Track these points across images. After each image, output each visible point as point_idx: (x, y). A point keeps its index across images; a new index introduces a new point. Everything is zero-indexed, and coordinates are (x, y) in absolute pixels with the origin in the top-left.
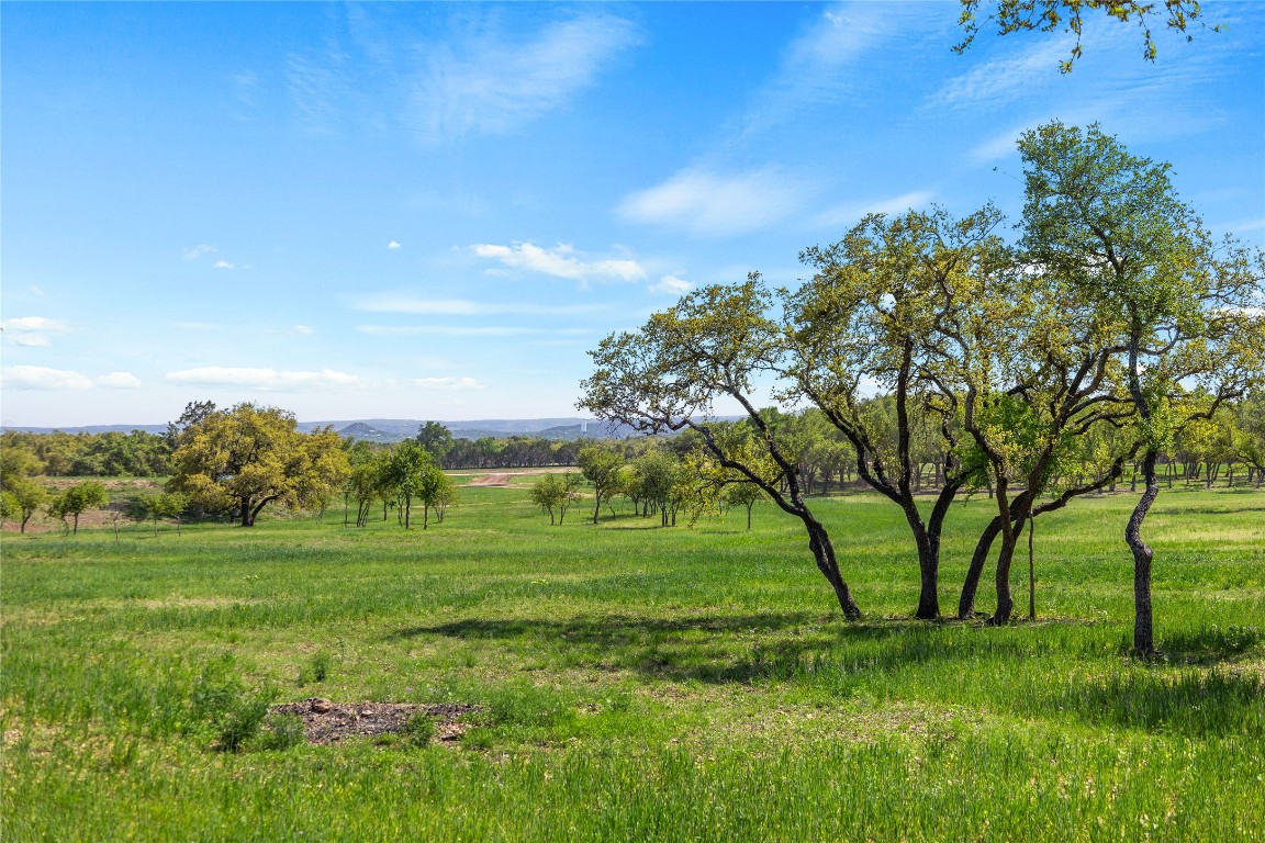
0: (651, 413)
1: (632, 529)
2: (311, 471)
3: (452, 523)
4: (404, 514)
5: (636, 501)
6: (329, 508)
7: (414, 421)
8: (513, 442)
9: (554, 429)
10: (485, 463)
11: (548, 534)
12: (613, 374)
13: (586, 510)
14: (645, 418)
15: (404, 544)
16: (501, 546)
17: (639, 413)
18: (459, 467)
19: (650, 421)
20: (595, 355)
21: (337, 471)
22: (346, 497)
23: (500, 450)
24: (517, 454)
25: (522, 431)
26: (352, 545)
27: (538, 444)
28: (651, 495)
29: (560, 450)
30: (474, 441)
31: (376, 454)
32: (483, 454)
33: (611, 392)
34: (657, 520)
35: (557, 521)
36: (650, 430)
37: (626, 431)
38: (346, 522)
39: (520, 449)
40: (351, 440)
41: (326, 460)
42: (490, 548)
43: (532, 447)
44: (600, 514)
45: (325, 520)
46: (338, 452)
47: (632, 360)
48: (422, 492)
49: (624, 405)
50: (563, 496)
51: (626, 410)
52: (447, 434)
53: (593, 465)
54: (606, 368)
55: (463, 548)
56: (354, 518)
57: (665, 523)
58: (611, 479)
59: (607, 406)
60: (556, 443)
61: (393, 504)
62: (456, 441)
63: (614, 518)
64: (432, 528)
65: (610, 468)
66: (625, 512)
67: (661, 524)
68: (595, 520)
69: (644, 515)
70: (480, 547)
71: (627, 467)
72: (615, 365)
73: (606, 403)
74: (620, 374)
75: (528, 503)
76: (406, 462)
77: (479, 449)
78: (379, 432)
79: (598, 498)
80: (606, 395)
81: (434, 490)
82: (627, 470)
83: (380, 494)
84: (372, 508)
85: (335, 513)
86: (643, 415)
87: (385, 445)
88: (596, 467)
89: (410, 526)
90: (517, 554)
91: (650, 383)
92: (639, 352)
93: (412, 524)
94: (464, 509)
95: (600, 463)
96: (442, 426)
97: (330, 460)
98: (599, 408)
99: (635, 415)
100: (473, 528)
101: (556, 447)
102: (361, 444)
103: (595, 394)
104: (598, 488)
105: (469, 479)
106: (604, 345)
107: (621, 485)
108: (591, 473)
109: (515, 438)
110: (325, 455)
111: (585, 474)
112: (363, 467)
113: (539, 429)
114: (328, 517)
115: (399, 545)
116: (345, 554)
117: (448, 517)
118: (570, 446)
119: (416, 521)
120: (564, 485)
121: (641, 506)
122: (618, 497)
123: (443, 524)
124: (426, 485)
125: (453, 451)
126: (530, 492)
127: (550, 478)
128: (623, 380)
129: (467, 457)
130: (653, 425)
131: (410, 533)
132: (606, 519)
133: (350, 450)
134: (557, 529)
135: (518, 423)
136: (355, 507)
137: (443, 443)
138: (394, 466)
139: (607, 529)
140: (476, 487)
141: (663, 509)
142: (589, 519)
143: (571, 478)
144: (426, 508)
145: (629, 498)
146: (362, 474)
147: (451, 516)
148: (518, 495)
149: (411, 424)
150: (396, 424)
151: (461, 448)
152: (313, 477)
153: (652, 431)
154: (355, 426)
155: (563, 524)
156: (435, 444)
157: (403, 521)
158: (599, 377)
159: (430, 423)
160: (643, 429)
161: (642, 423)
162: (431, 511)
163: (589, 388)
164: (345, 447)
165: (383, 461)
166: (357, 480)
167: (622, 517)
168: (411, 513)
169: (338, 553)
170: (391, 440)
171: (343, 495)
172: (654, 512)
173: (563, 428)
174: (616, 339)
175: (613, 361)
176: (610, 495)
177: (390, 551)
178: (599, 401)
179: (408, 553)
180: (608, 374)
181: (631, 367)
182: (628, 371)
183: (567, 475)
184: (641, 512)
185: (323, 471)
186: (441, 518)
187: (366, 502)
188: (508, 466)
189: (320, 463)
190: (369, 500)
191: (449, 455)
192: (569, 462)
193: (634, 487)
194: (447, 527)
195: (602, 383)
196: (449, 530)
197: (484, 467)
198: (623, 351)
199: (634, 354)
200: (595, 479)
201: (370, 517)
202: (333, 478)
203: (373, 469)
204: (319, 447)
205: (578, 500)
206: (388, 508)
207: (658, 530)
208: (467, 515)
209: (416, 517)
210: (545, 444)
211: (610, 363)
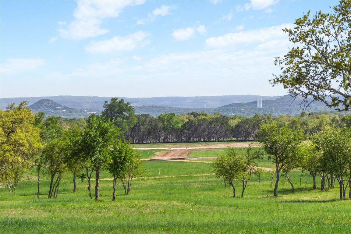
0: (342, 90)
1: (310, 202)
2: (5, 145)
3: (137, 195)
4: (93, 186)
5: (314, 175)
6: (22, 179)
7: (98, 98)
8: (192, 118)
9: (230, 105)
10: (166, 138)
11: (231, 206)
12: (306, 52)
13: (266, 183)
14: (337, 95)
15: (95, 215)
16: (187, 217)
17: (331, 90)
18: (141, 142)
19: (342, 98)
20: (291, 33)
21: (30, 145)
22: (39, 169)
23: (180, 125)
24: (196, 129)
25: (199, 107)
26: (45, 215)
27: (217, 120)
28: (329, 169)
29: (238, 126)
30: (155, 117)
31: (66, 128)
32: (165, 129)
33: (304, 70)
34: (334, 193)
35: (238, 194)
36: (341, 106)
37: (320, 107)
38: (38, 194)
39: (200, 125)
40: (41, 115)
41: (20, 135)
42: (178, 219)
43: (211, 123)
44: (280, 188)
45: (18, 192)
46: (31, 126)
47: (326, 39)
48: (111, 165)
49: (317, 82)
50: (245, 170)
51: (319, 87)
52: (130, 109)
53: (273, 140)
54: (301, 45)
55: (151, 220)
56: (45, 189)
57: (342, 196)
58: (291, 154)
59: (300, 83)
60: (233, 118)
61: (83, 177)
62: (138, 117)
63: (293, 191)
64: (120, 200)
65: (289, 143)
66: (303, 185)
67: (338, 197)
68: (275, 193)
69: (322, 189)
70: (168, 218)
71: (305, 142)
72: (309, 43)
73: (299, 80)
74: (314, 52)
75: (211, 176)
76: (95, 137)
77: (160, 125)
78: (65, 108)
79: (278, 172)
80: (300, 73)
81: (123, 163)
82: (306, 144)
83: (70, 167)
84: (62, 181)
85: (27, 185)
86: (335, 91)
87: (71, 120)
88: (275, 142)
89: (99, 198)
90: (204, 225)
91: (342, 61)
92: (332, 31)
93: (101, 196)
94: (150, 182)
95: (280, 139)
96: (125, 102)
97: (23, 135)
98: (293, 85)
99: (327, 92)
100: (159, 200)
101: (233, 123)
102: (51, 119)
103: (288, 71)
104: (278, 162)
105: (151, 153)
106: (299, 23)
107: (300, 159)
108: (271, 147)
109: (195, 115)
110: (19, 130)
111: (265, 148)
112: (54, 141)
113: (216, 105)
114: (20, 188)
115: (91, 215)
116: (41, 224)
117: (134, 189)
118: (247, 121)
119: (104, 193)
120: (244, 160)
121: (319, 179)
122: (296, 171)
123: (128, 196)
124: (114, 159)
125: (135, 126)
126: (212, 165)
127: (232, 152)
128: (315, 58)
129: (149, 132)
130: (344, 103)
131: (101, 204)
132: (285, 192)
133: (40, 125)
134: (239, 201)
135: (197, 100)
136: (46, 179)
137: (127, 118)
138: (84, 141)
139: (286, 201)
140: (158, 160)
141: (341, 183)
142: (269, 192)
143: (253, 152)
144: (115, 180)
145: (307, 172)
146: (53, 149)
147: (137, 189)
148: (199, 168)
149: (95, 100)
150: (81, 100)
151: (143, 124)
152: (8, 151)
153: (344, 107)
154: (42, 102)
155: (244, 196)
156: (119, 119)
157: (93, 193)
158: (294, 54)
159: (114, 100)
160: (335, 105)
161: (334, 99)
162: (119, 184)
163: (283, 65)
164: (37, 122)
165: (74, 136)
166: (48, 153)
167: (300, 190)
168: (100, 185)
169: (35, 223)
170: (76, 116)
171: (35, 168)
172: (331, 186)
173: (239, 105)
174: (311, 18)
175: (308, 40)
176: (290, 168)
177: (83, 221)
178: (293, 79)
179: (99, 223)
180: (302, 52)
181: (325, 46)
182: (321, 49)
183: (248, 150)
184: (319, 185)
185: (16, 144)
186: (127, 189)
187: (57, 175)
188: (188, 141)
189: (13, 137)
190: (60, 172)
191: (132, 130)
192: (246, 137)
193: (312, 161)
194: (134, 199)
195: (296, 60)
196: (136, 202)
197: (165, 142)
198: (318, 30)
199: (328, 33)
200: (276, 153)
201: (60, 188)
202: (26, 152)
203: (63, 143)
204: (13, 123)
205: (258, 174)
206: (78, 180)
207: (336, 203)
208: (152, 187)
209: (104, 189)
210: (223, 120)
211: (305, 40)
